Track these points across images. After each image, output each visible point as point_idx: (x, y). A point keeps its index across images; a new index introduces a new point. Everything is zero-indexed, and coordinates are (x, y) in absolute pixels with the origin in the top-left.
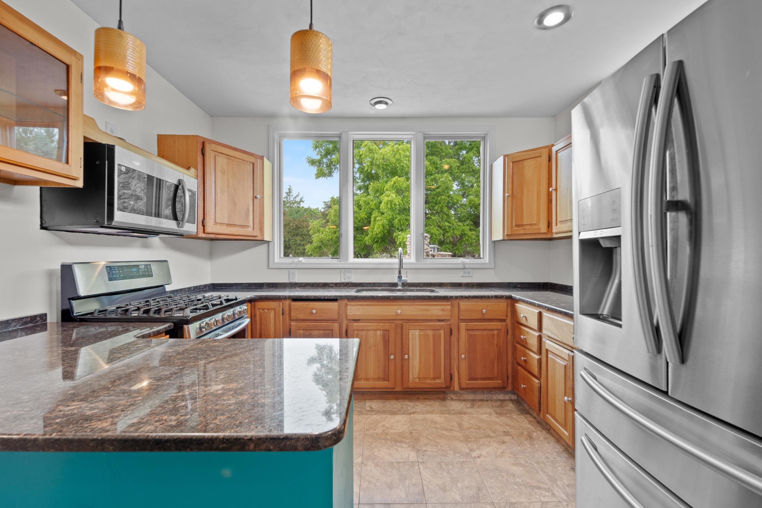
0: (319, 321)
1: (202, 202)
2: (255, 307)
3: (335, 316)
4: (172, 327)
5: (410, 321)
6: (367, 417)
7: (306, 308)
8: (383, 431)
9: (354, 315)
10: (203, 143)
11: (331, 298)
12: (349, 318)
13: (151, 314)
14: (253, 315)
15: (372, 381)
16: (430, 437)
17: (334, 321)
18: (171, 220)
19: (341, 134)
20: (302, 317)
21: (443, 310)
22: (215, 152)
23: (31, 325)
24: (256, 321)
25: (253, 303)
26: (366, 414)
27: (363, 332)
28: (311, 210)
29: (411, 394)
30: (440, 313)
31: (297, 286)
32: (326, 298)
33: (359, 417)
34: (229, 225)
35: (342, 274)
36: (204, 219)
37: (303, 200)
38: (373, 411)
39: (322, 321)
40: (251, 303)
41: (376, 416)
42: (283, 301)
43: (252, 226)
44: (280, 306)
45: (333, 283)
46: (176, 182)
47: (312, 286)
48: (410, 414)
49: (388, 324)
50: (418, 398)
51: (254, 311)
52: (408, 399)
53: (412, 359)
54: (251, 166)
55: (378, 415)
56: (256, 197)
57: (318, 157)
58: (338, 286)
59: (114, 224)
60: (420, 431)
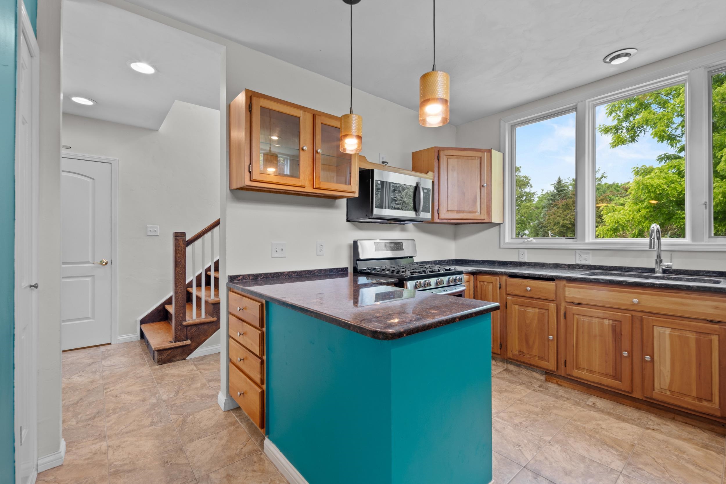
0: (535, 299)
1: (438, 196)
2: (476, 279)
3: (552, 296)
4: (397, 282)
5: (655, 315)
6: (582, 409)
7: (520, 285)
8: (594, 429)
9: (573, 297)
10: (439, 151)
11: (547, 277)
12: (567, 300)
13: (395, 273)
14: (475, 286)
15: (597, 375)
16: (660, 460)
17: (551, 301)
18: (412, 211)
19: (576, 105)
20: (517, 292)
21: (716, 308)
22: (447, 156)
23: (341, 273)
24: (477, 292)
25: (475, 276)
26: (583, 407)
27: (585, 318)
28: (617, 186)
29: (660, 409)
30: (712, 311)
31: (526, 265)
32: (541, 277)
33: (573, 407)
34: (458, 212)
35: (577, 255)
36: (439, 208)
37: (605, 175)
38: (594, 407)
39: (538, 300)
40: (473, 276)
41: (595, 413)
42: (500, 277)
43: (479, 211)
44: (497, 280)
45: (565, 265)
46: (415, 185)
47: (541, 266)
48: (648, 428)
49: (620, 314)
50: (674, 419)
51: (476, 282)
52: (655, 414)
53: (658, 363)
54: (479, 160)
55: (599, 413)
56: (483, 186)
57: (616, 122)
58: (572, 268)
59: (373, 216)
60: (649, 449)
